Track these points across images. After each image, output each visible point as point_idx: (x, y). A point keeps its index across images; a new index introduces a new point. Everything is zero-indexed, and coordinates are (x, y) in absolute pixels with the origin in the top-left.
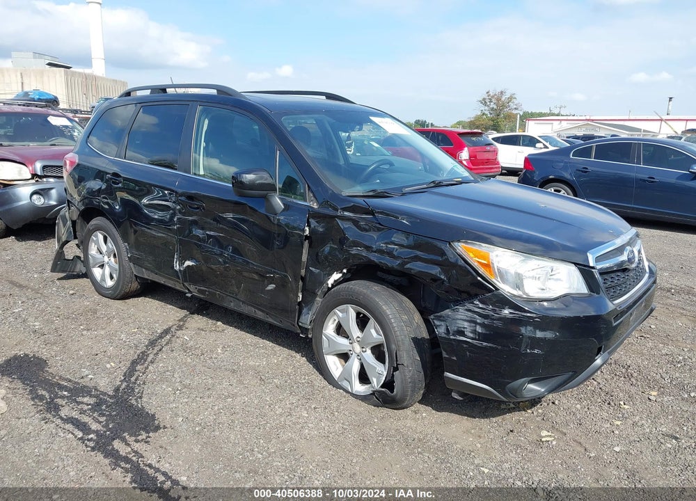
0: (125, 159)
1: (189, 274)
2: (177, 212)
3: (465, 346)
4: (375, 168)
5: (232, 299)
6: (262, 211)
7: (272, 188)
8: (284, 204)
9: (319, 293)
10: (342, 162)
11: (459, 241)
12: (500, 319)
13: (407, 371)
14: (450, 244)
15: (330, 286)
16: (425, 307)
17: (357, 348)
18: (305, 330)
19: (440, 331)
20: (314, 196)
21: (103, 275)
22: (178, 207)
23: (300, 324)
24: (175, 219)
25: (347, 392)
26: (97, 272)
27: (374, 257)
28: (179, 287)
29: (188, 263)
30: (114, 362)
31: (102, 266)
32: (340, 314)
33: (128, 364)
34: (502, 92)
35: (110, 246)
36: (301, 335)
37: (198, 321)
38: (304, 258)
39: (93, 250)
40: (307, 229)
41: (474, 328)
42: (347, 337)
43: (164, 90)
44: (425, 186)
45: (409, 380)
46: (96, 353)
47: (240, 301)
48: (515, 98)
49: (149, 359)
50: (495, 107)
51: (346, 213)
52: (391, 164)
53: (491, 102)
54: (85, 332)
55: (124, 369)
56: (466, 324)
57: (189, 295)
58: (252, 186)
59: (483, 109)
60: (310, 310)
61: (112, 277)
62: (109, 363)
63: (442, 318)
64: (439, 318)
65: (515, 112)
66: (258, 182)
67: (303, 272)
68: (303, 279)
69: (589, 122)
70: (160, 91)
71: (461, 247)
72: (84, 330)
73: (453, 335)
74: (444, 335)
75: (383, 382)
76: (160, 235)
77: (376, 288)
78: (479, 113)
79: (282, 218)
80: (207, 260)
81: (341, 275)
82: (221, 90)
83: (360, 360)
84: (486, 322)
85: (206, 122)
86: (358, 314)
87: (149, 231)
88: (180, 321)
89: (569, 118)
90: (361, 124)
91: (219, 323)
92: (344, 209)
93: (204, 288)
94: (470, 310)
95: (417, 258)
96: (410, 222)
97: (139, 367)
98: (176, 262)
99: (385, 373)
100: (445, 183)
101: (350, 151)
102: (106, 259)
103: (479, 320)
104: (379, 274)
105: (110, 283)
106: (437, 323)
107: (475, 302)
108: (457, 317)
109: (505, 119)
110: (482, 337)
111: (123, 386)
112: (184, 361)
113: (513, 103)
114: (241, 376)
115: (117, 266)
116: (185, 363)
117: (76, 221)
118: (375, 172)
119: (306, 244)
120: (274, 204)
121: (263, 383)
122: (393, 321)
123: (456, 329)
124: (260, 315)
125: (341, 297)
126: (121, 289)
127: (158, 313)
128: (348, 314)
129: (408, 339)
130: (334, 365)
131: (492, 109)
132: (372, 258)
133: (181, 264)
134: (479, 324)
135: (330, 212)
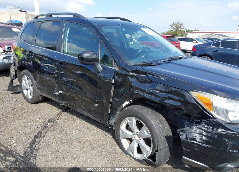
0: (35, 45)
1: (61, 97)
2: (56, 69)
3: (195, 145)
4: (142, 50)
5: (79, 108)
6: (93, 71)
7: (97, 60)
8: (103, 68)
9: (118, 110)
10: (126, 47)
11: (193, 91)
12: (216, 134)
13: (162, 152)
14: (188, 92)
15: (124, 107)
16: (169, 118)
17: (137, 138)
18: (112, 126)
19: (183, 137)
20: (117, 64)
21: (27, 93)
22: (56, 67)
23: (109, 123)
24: (55, 72)
25: (131, 157)
26: (25, 92)
27: (147, 96)
28: (57, 101)
29: (60, 92)
30: (27, 137)
31: (27, 90)
32: (129, 121)
33: (33, 138)
34: (178, 22)
35: (30, 82)
36: (110, 127)
37: (66, 115)
38: (112, 94)
39: (23, 83)
40: (113, 80)
41: (201, 137)
42: (132, 131)
43: (51, 16)
44: (167, 60)
45: (163, 156)
46: (19, 132)
47: (83, 109)
48: (183, 25)
49: (43, 135)
50: (176, 28)
51: (132, 74)
52: (149, 49)
53: (174, 26)
54: (16, 121)
55: (31, 140)
56: (197, 135)
57: (61, 105)
58: (88, 59)
59: (171, 28)
60: (114, 117)
61: (31, 95)
62: (24, 137)
63: (184, 131)
64: (182, 131)
65: (183, 29)
66: (90, 57)
67: (111, 100)
68: (111, 103)
69: (210, 33)
70: (50, 16)
71: (194, 94)
72: (16, 119)
73: (190, 140)
74: (184, 140)
75: (149, 156)
76: (49, 79)
77: (147, 110)
78: (170, 30)
79: (102, 74)
80: (68, 91)
81: (129, 102)
82: (75, 15)
83: (138, 143)
84: (208, 135)
85: (69, 29)
86: (137, 122)
87: (44, 77)
88: (58, 115)
89: (202, 32)
90: (137, 31)
91: (74, 116)
92: (132, 72)
93: (67, 103)
94: (199, 128)
95: (169, 98)
96: (166, 79)
97: (37, 140)
98: (56, 91)
99: (151, 152)
100: (176, 58)
101: (132, 43)
102: (28, 87)
103: (204, 133)
104: (147, 102)
105: (30, 97)
106: (181, 133)
107: (203, 124)
108: (192, 131)
109: (179, 32)
110: (205, 142)
111: (29, 151)
112: (58, 136)
113: (182, 26)
114: (82, 145)
115: (32, 90)
116: (58, 138)
117: (16, 71)
118: (142, 52)
119: (113, 87)
120: (98, 68)
121: (92, 150)
122: (156, 128)
123: (191, 137)
124: (91, 116)
125: (129, 113)
126: (34, 100)
127: (49, 111)
128: (133, 122)
129: (163, 137)
130: (125, 143)
131: (175, 28)
132: (146, 96)
133: (58, 92)
134: (204, 136)
135: (124, 72)
